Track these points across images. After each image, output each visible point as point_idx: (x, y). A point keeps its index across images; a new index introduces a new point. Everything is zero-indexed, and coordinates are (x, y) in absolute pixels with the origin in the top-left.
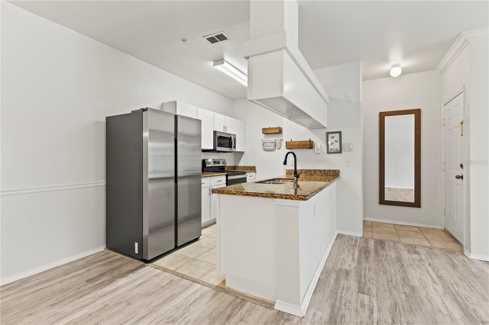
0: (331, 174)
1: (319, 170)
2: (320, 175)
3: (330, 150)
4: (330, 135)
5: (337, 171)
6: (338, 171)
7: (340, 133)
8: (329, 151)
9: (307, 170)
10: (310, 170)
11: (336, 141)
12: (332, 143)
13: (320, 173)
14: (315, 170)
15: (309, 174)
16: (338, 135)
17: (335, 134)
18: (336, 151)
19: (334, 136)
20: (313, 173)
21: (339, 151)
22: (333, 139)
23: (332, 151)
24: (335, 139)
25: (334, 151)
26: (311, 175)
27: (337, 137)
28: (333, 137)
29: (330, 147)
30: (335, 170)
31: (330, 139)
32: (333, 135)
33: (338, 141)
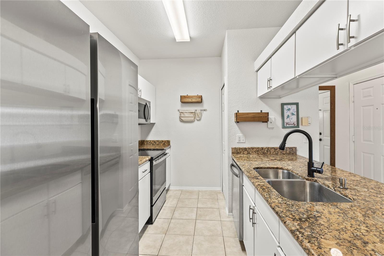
0: (288, 152)
1: (273, 148)
2: (274, 153)
3: (285, 124)
4: (285, 107)
5: (294, 149)
6: (296, 148)
7: (297, 104)
8: (285, 126)
9: (258, 148)
10: (262, 148)
11: (293, 114)
12: (288, 117)
13: (275, 151)
14: (268, 148)
15: (262, 153)
16: (294, 107)
17: (292, 106)
18: (293, 125)
19: (291, 108)
20: (266, 151)
21: (296, 125)
22: (289, 112)
23: (288, 125)
24: (291, 111)
25: (290, 125)
26: (264, 153)
27: (294, 110)
28: (289, 110)
29: (286, 120)
30: (292, 148)
31: (285, 111)
32: (289, 107)
33: (295, 113)
